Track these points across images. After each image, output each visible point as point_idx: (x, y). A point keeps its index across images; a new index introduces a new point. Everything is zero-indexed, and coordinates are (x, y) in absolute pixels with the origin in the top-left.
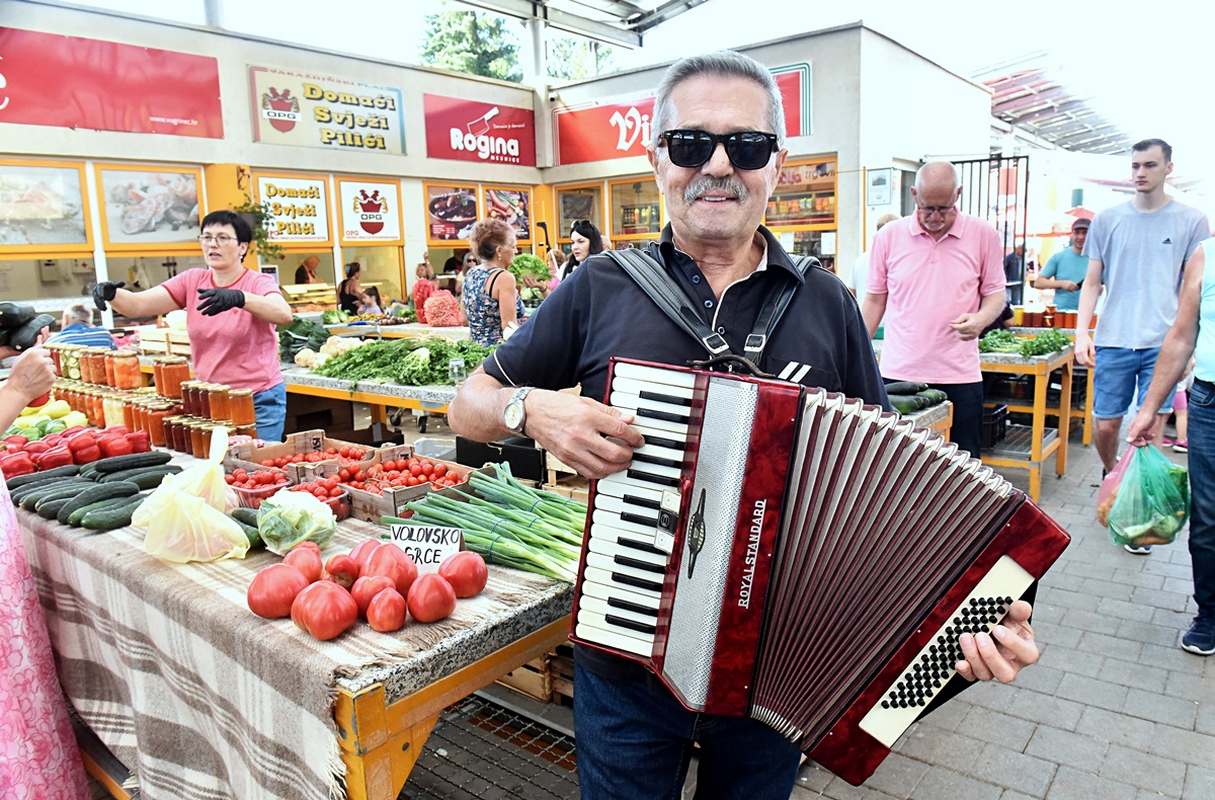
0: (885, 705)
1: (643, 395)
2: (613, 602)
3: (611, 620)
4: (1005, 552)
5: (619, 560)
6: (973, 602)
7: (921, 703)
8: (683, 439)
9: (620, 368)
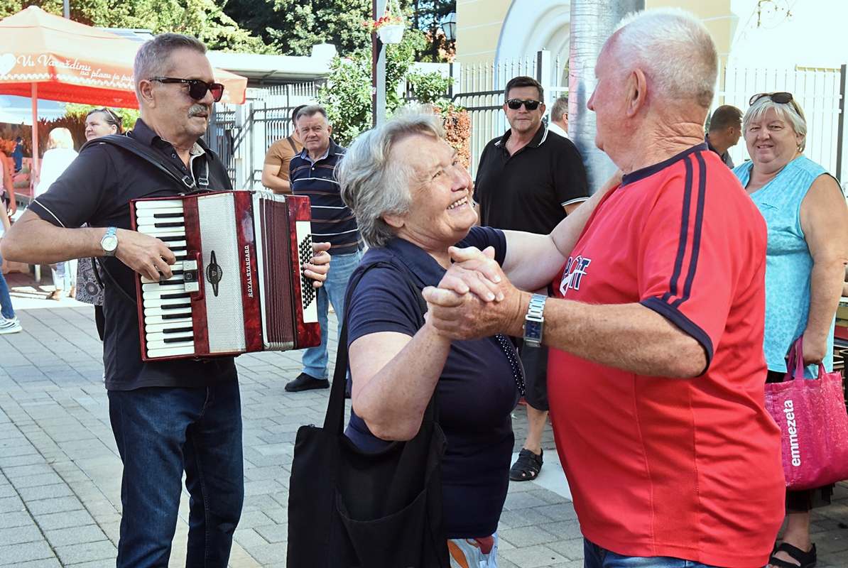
0: (305, 308)
1: (156, 216)
2: (166, 331)
3: (167, 341)
4: (296, 220)
5: (164, 307)
6: (300, 247)
7: (314, 296)
8: (184, 234)
9: (138, 204)
